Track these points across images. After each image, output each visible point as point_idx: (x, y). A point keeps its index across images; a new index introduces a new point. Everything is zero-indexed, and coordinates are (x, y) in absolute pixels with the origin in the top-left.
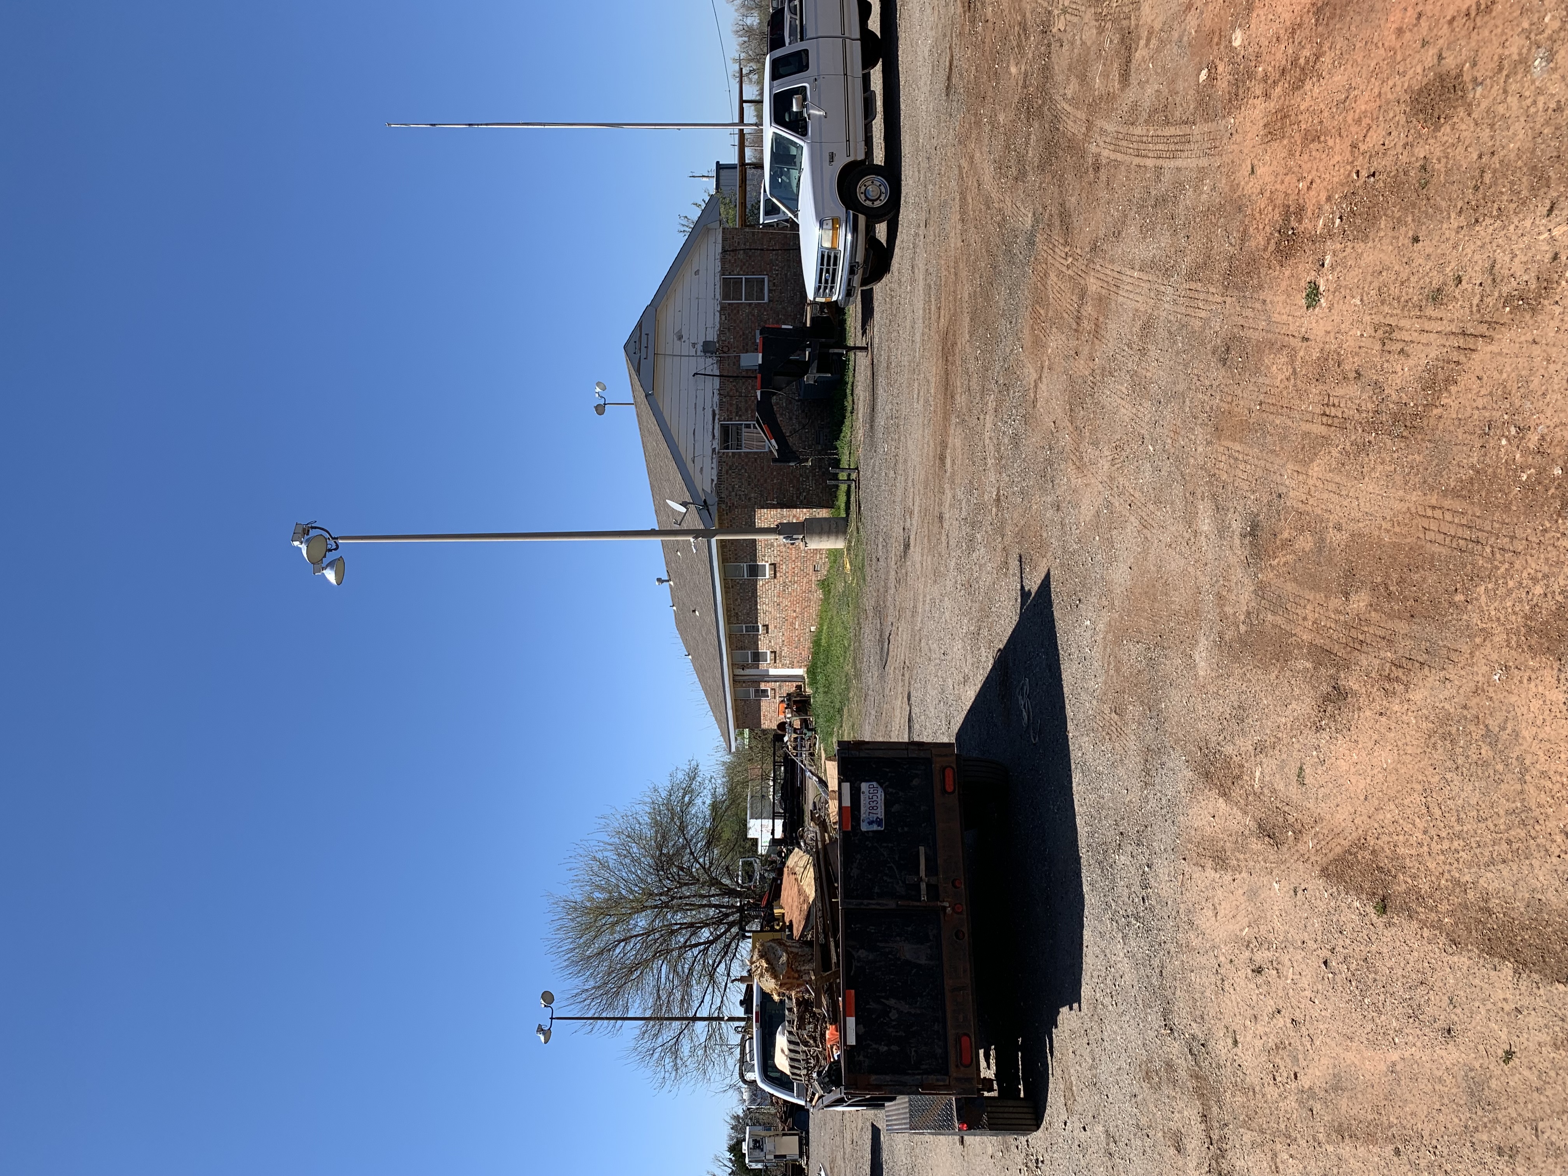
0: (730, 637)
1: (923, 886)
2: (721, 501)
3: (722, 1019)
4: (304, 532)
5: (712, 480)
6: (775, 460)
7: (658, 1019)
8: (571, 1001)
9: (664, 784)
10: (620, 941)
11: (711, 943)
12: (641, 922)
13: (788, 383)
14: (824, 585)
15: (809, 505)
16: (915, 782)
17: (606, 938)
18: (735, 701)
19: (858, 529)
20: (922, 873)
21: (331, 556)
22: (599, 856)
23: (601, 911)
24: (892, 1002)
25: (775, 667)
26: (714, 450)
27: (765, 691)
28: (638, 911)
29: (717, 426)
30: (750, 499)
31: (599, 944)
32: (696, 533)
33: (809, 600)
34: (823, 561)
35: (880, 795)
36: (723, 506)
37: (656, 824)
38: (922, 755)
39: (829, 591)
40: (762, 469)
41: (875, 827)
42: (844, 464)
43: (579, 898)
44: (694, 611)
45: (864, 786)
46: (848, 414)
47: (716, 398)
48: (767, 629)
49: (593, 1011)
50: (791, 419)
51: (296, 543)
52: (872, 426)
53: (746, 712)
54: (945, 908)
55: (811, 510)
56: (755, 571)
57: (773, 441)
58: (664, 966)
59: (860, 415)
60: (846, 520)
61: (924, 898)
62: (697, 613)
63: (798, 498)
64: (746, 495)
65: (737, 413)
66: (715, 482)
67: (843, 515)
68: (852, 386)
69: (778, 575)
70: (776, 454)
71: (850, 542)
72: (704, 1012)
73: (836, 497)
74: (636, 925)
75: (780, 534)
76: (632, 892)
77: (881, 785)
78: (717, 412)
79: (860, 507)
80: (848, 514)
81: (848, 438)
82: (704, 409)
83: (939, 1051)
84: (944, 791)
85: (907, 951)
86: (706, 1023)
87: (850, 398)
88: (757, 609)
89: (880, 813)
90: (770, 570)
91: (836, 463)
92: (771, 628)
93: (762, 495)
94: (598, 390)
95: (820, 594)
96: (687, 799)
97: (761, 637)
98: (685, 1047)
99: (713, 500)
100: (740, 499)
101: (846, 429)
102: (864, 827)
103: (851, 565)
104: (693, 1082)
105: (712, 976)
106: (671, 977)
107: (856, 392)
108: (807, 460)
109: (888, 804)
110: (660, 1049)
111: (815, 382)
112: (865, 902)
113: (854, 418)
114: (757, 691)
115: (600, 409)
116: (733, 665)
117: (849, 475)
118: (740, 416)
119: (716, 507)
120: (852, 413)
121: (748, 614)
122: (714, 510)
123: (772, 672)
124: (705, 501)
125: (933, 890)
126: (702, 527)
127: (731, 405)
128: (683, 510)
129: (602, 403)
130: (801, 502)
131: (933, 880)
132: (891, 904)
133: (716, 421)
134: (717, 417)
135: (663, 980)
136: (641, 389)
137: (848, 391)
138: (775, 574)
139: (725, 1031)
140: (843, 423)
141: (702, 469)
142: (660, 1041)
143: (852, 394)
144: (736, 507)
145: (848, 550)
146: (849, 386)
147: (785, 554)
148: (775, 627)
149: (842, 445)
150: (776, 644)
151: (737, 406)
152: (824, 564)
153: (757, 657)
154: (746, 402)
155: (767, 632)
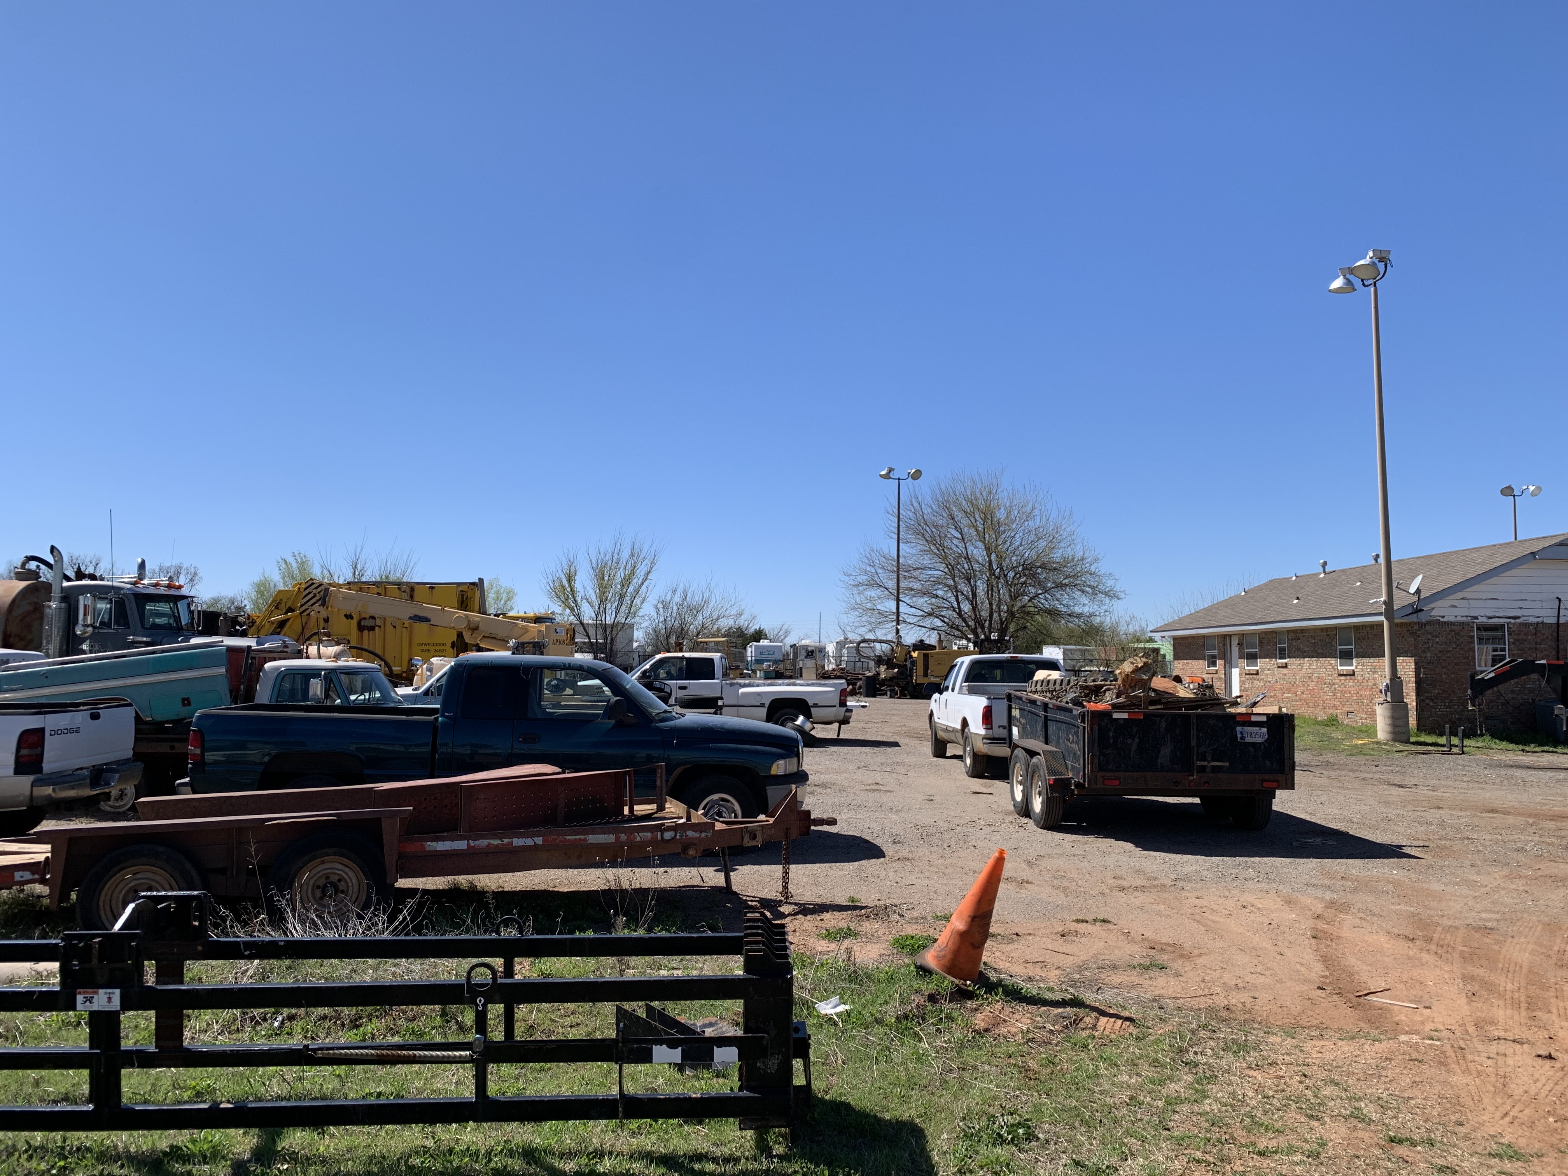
0: (1274, 632)
1: (1206, 763)
2: (1422, 625)
3: (898, 624)
4: (1383, 258)
5: (1443, 617)
6: (1473, 676)
7: (898, 569)
8: (913, 495)
9: (1102, 568)
10: (961, 533)
11: (960, 614)
12: (978, 552)
13: (1554, 690)
14: (1332, 722)
15: (1419, 708)
16: (1268, 763)
17: (964, 522)
18: (1204, 637)
19: (1401, 751)
20: (1213, 763)
21: (1357, 283)
22: (1036, 512)
23: (988, 515)
24: (1137, 740)
25: (1241, 674)
26: (1476, 618)
27: (1214, 664)
28: (988, 549)
29: (1502, 621)
30: (1424, 652)
31: (959, 515)
32: (1389, 603)
33: (1316, 707)
34: (1360, 720)
35: (1260, 740)
36: (1416, 627)
37: (1066, 562)
38: (1286, 768)
39: (1327, 725)
40: (1457, 664)
41: (1239, 736)
42: (1467, 742)
43: (1000, 495)
44: (1298, 598)
45: (1264, 730)
46: (1521, 747)
47: (1533, 620)
48: (1282, 667)
49: (904, 514)
50: (1513, 692)
51: (1371, 254)
52: (1512, 766)
53: (1191, 647)
54: (1193, 775)
55: (1414, 709)
56: (1346, 656)
57: (1493, 675)
58: (940, 573)
59: (1521, 758)
60: (1408, 742)
61: (1199, 763)
62: (1296, 601)
63: (1427, 698)
64: (1429, 648)
65: (1518, 640)
66: (1441, 619)
67: (1412, 739)
68: (1552, 752)
69: (1342, 678)
70: (1479, 677)
71: (1385, 744)
72: (903, 608)
73: (1430, 732)
74: (976, 547)
75: (1391, 680)
76: (1004, 543)
77: (1266, 741)
78: (1518, 621)
79: (1424, 754)
80: (1414, 743)
81: (1494, 746)
82: (1521, 608)
83: (1110, 767)
84: (1263, 781)
85: (1166, 751)
86: (895, 610)
87: (1538, 749)
88: (1304, 657)
89: (1248, 739)
90: (1348, 670)
91: (1467, 735)
92: (1284, 671)
93: (1429, 663)
94: (1532, 488)
95: (1322, 717)
96: (1088, 589)
97: (1273, 661)
98: (874, 593)
99: (1423, 617)
100: (1424, 643)
101: (1504, 745)
102: (1239, 729)
103: (1364, 744)
104: (846, 599)
105: (930, 615)
106: (932, 579)
107: (1546, 755)
108: (1473, 705)
109: (1253, 744)
110: (873, 571)
111: (1557, 715)
112: (1195, 727)
113: (1518, 752)
114: (1214, 657)
115: (1508, 491)
116: (1242, 636)
117: (1456, 746)
118: (1514, 643)
119: (1415, 620)
120: (1523, 750)
121: (1299, 649)
122: (1413, 618)
123: (1235, 672)
124: (1421, 610)
125: (1203, 769)
126: (1395, 608)
127: (1527, 634)
128: (1412, 590)
129: (1515, 493)
130: (1423, 701)
131: (1208, 770)
132: (1193, 743)
133: (1508, 620)
134: (1512, 621)
135: (930, 572)
136: (1540, 547)
137: (1546, 748)
138: (1343, 675)
139: (887, 626)
140: (1511, 742)
141: (1455, 607)
142: (880, 571)
143: (1543, 751)
144: (1415, 640)
145: (1377, 743)
146: (1551, 749)
147: (1365, 684)
148: (1285, 675)
149: (1487, 741)
150: (1267, 676)
151: (1526, 640)
152: (1356, 721)
153: (1252, 658)
154: (1531, 649)
155: (1279, 667)
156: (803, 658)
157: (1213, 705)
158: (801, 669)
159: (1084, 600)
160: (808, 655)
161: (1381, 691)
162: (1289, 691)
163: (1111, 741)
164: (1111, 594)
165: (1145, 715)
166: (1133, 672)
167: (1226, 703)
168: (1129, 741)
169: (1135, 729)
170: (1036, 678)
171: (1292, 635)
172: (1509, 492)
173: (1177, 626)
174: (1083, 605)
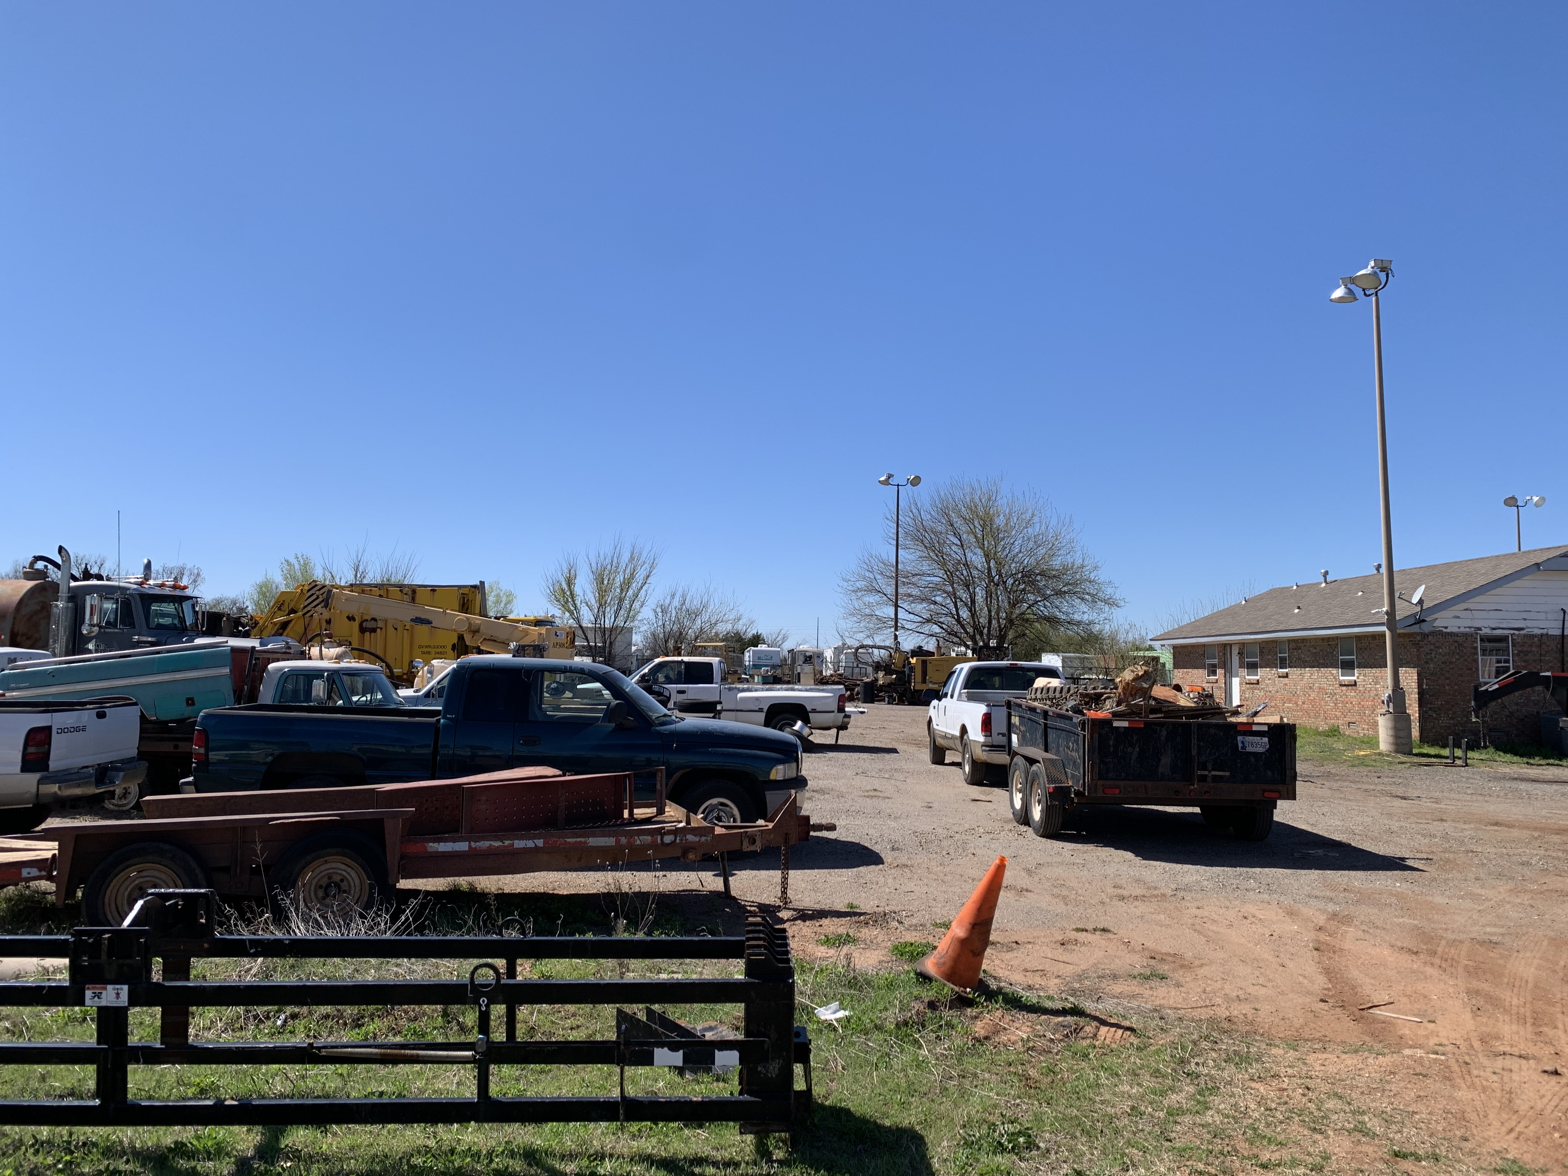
0: (1275, 641)
1: (1206, 773)
2: (1425, 636)
5: (1446, 628)
6: (1476, 688)
7: (897, 575)
8: (912, 501)
9: (1101, 576)
10: (960, 540)
12: (977, 559)
13: (1559, 703)
14: (1334, 732)
15: (1422, 719)
16: (1269, 773)
17: (963, 529)
18: (1204, 645)
19: (1403, 763)
20: (1213, 773)
22: (1036, 519)
23: (987, 522)
24: (1137, 749)
25: (1241, 684)
26: (1480, 629)
27: (1214, 673)
28: (987, 555)
29: (1506, 632)
30: (1427, 663)
31: (958, 522)
32: (1391, 613)
33: (1316, 717)
34: (1362, 730)
35: (1261, 750)
36: (1419, 638)
37: (1065, 569)
38: (1288, 778)
39: (1328, 736)
40: (1461, 675)
41: (1240, 745)
42: (1470, 754)
43: (999, 502)
44: (1299, 608)
45: (1266, 740)
46: (1525, 760)
47: (1537, 632)
48: (1283, 677)
50: (1517, 704)
51: (1372, 263)
52: (1516, 779)
53: (1192, 655)
54: (1193, 785)
56: (1348, 666)
57: (1496, 686)
58: (939, 579)
59: (1526, 770)
60: (1410, 753)
61: (1199, 772)
62: (1297, 611)
63: (1431, 709)
64: (1431, 659)
65: (1522, 652)
66: (1444, 630)
67: (1415, 751)
68: (1558, 765)
69: (1344, 688)
70: (1483, 689)
71: (1388, 756)
73: (1433, 744)
74: (975, 554)
75: (1393, 691)
76: (1004, 549)
77: (1267, 751)
78: (1522, 632)
79: (1427, 765)
80: (1416, 755)
81: (1498, 759)
82: (1525, 619)
83: (1111, 775)
84: (1264, 791)
85: (1166, 761)
87: (1543, 762)
88: (1305, 667)
89: (1249, 749)
90: (1349, 681)
91: (1471, 747)
92: (1285, 680)
93: (1432, 674)
94: (1535, 499)
95: (1323, 727)
96: (1087, 597)
97: (1274, 671)
98: (872, 599)
99: (1426, 628)
100: (1427, 654)
101: (1509, 757)
102: (1240, 738)
103: (1366, 755)
104: (844, 604)
105: (928, 621)
106: (931, 585)
107: (1551, 768)
108: (1477, 717)
109: (1255, 754)
110: (872, 577)
111: (1562, 728)
113: (1523, 765)
114: (1214, 666)
116: (1243, 645)
117: (1460, 758)
118: (1518, 655)
119: (1418, 631)
120: (1528, 763)
121: (1300, 659)
122: (1416, 629)
123: (1236, 681)
124: (1424, 621)
125: (1203, 779)
126: (1397, 618)
127: (1531, 646)
128: (1415, 600)
129: (1519, 504)
130: (1426, 712)
131: (1209, 779)
132: (1194, 752)
133: (1512, 632)
134: (1517, 632)
135: (928, 579)
136: (1545, 558)
137: (1551, 761)
138: (1345, 685)
140: (1516, 755)
141: (1458, 617)
142: (878, 577)
143: (1548, 764)
144: (1418, 650)
145: (1380, 754)
146: (1557, 762)
147: (1367, 695)
148: (1286, 685)
149: (1491, 752)
150: (1267, 685)
151: (1530, 652)
152: (1358, 732)
153: (1252, 667)
154: (1535, 661)
155: (1279, 677)
156: (801, 663)
157: (1213, 714)
158: (799, 674)
159: (1084, 607)
160: (806, 660)
161: (1383, 702)
162: (1290, 701)
163: (1112, 749)
164: (1110, 602)
165: (1146, 723)
166: (1134, 680)
167: (1227, 712)
168: (1130, 750)
169: (1135, 738)
170: (1035, 686)
171: (1293, 645)
172: (1512, 502)
173: (1177, 635)
174: (1082, 612)
